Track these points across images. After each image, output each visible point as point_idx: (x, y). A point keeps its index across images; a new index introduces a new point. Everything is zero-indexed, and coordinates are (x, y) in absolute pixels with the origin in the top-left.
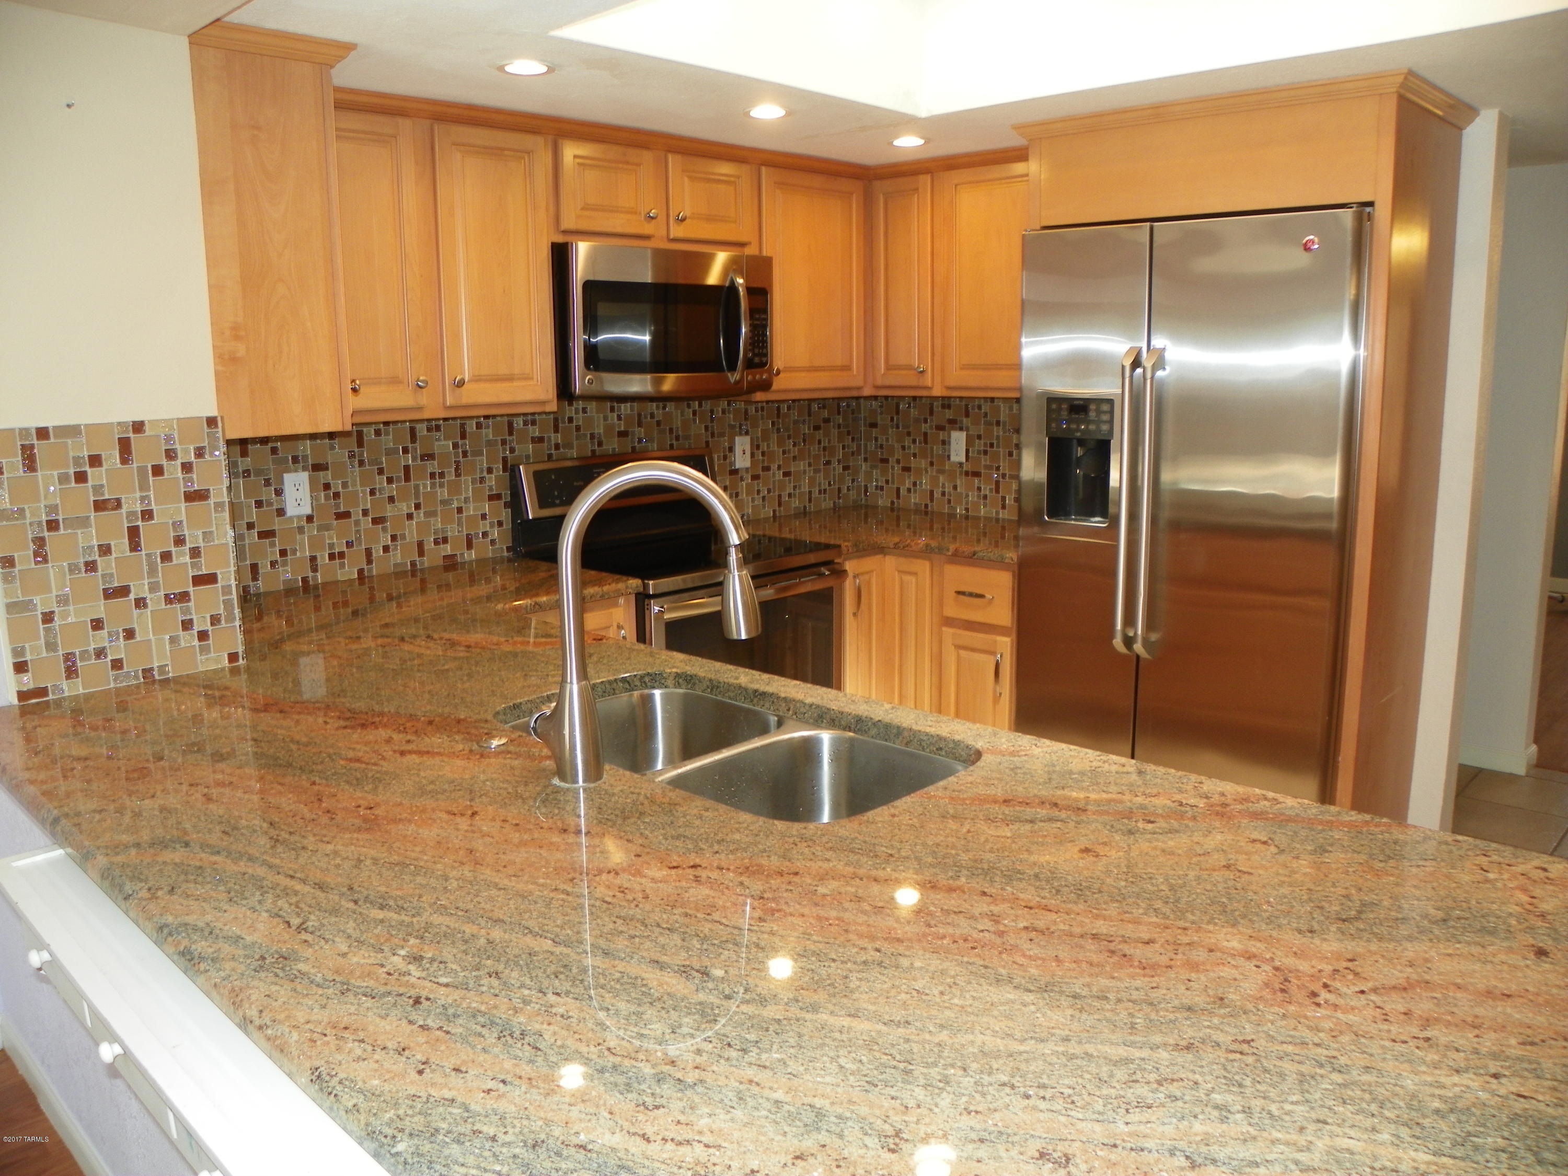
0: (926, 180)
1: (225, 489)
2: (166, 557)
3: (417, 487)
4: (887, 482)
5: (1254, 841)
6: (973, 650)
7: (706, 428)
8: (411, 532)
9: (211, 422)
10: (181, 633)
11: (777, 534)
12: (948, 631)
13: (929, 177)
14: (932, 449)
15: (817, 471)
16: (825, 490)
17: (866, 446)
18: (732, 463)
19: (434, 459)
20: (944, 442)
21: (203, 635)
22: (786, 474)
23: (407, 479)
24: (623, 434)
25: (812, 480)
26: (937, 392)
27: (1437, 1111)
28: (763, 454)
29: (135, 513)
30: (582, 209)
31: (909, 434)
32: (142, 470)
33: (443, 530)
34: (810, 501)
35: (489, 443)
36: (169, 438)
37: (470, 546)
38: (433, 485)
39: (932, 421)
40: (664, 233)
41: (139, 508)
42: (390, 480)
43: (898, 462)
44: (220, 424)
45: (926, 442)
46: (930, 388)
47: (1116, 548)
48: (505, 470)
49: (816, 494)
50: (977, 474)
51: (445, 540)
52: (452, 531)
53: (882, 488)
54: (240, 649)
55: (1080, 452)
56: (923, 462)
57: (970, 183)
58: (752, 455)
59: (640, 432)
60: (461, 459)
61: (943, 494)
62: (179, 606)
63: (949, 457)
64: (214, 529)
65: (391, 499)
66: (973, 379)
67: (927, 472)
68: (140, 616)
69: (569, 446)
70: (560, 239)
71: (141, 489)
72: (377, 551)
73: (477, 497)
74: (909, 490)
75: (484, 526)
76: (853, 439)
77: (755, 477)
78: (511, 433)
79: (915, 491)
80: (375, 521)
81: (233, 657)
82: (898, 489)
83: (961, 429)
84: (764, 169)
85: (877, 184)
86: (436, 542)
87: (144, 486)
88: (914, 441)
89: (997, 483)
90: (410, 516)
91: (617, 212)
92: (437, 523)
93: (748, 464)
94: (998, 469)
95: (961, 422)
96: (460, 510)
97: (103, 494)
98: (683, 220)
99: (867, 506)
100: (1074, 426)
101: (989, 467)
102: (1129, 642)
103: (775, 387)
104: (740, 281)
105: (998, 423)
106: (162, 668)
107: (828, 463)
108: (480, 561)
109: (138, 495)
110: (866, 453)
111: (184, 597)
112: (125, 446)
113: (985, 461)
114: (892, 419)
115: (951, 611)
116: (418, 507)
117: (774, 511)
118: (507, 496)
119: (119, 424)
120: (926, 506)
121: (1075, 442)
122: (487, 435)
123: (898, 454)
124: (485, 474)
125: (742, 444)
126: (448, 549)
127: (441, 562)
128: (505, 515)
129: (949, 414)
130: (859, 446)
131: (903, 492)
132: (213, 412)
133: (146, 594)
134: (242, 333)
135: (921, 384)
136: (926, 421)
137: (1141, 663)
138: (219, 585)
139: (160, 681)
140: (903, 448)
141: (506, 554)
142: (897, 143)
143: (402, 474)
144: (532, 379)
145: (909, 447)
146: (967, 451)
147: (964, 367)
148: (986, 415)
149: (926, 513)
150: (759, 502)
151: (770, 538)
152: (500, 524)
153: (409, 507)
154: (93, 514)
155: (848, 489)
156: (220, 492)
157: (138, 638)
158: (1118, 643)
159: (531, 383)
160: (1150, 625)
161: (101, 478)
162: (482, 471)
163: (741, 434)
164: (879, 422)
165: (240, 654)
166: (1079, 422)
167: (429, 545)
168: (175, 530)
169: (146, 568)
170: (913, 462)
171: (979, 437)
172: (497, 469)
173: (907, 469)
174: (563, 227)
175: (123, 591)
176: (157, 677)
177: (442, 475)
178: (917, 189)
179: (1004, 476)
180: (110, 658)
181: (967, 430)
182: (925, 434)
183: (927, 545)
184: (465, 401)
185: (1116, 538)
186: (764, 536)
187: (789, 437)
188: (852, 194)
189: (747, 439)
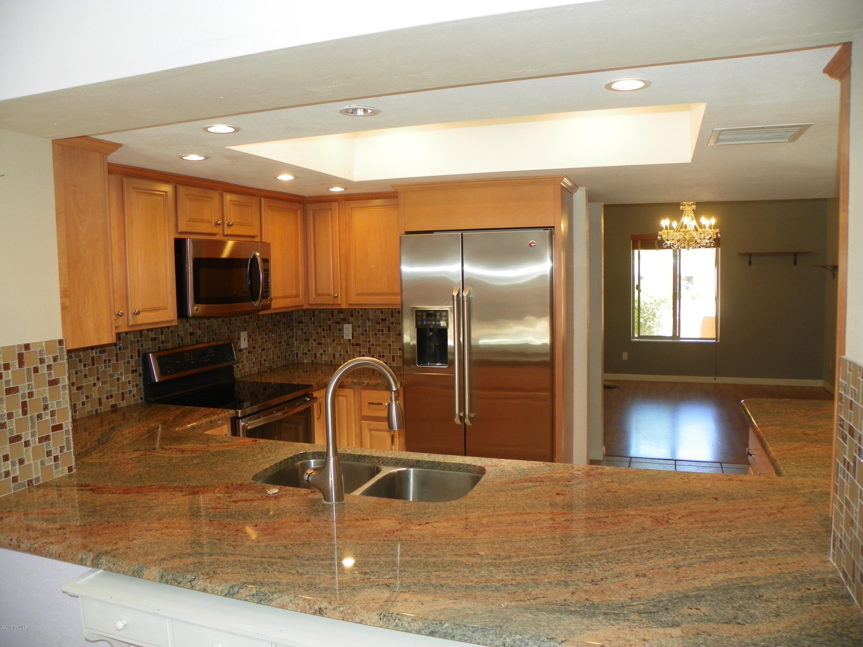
0: (335, 205)
1: (66, 378)
2: (39, 416)
3: (98, 368)
4: (309, 351)
5: (608, 482)
6: (379, 430)
7: (228, 328)
8: (95, 394)
9: (61, 342)
10: (46, 458)
11: (260, 381)
12: (365, 423)
13: (337, 203)
14: (333, 333)
15: (276, 347)
16: (279, 356)
17: (296, 333)
18: (240, 346)
19: (106, 353)
20: (340, 330)
21: (56, 458)
22: (263, 350)
23: (93, 364)
24: (192, 334)
25: (274, 351)
26: (344, 306)
27: (723, 542)
28: (253, 340)
29: (24, 394)
30: (188, 221)
31: (320, 326)
32: (29, 370)
33: (111, 391)
34: (273, 363)
35: (132, 343)
36: (41, 352)
37: (123, 399)
38: (105, 367)
39: (333, 319)
40: (222, 232)
41: (27, 392)
42: (85, 366)
43: (315, 340)
44: (65, 343)
45: (330, 330)
46: (340, 305)
47: (454, 377)
48: (139, 356)
49: (276, 359)
50: (358, 345)
51: (111, 396)
52: (115, 391)
53: (306, 354)
54: (73, 464)
55: (431, 334)
56: (329, 340)
57: (359, 207)
58: (248, 341)
59: (199, 332)
60: (119, 352)
61: (341, 355)
62: (45, 443)
63: (343, 337)
64: (61, 400)
65: (85, 376)
66: (364, 300)
67: (331, 345)
68: (27, 450)
69: (167, 341)
70: (178, 236)
71: (28, 381)
72: (79, 405)
73: (126, 372)
74: (321, 354)
75: (130, 387)
76: (290, 330)
77: (250, 352)
78: (141, 337)
79: (325, 355)
80: (78, 388)
81: (70, 469)
82: (315, 354)
83: (349, 323)
84: (263, 199)
85: (309, 206)
86: (107, 398)
87: (29, 380)
88: (323, 330)
89: (369, 349)
90: (95, 385)
91: (203, 222)
92: (107, 387)
93: (247, 346)
94: (369, 342)
95: (349, 319)
96: (118, 379)
97: (9, 385)
98: (231, 225)
99: (298, 363)
100: (429, 323)
101: (365, 341)
102: (462, 419)
103: (272, 307)
104: (258, 254)
105: (369, 319)
106: (37, 479)
107: (280, 343)
108: (129, 407)
109: (26, 384)
110: (296, 336)
111: (47, 438)
112: (21, 357)
113: (363, 338)
114: (311, 319)
115: (366, 412)
116: (98, 379)
117: (258, 369)
118: (141, 370)
119: (18, 346)
120: (331, 361)
121: (429, 330)
122: (130, 338)
123: (315, 336)
124: (130, 359)
125: (244, 335)
126: (113, 401)
127: (110, 409)
128: (140, 381)
129: (342, 316)
130: (293, 333)
131: (318, 355)
132: (60, 337)
133: (29, 438)
134: (68, 294)
135: (335, 303)
136: (330, 320)
137: (467, 428)
138: (64, 430)
139: (36, 486)
140: (317, 333)
141: (140, 401)
142: (331, 190)
143: (91, 362)
144: (167, 309)
145: (321, 333)
146: (353, 334)
147: (358, 295)
148: (362, 315)
149: (332, 365)
150: (252, 365)
151: (257, 383)
152: (137, 386)
153: (94, 380)
154: (5, 396)
155: (289, 356)
156: (65, 381)
157: (26, 463)
158: (457, 420)
159: (166, 311)
160: (470, 411)
161: (9, 376)
162: (128, 358)
163: (243, 331)
164: (304, 320)
165: (74, 467)
166: (431, 321)
167: (104, 400)
168: (44, 402)
169: (30, 424)
170: (323, 341)
171: (359, 327)
172: (135, 355)
173: (320, 344)
174: (179, 231)
175: (18, 438)
176: (35, 485)
177: (109, 361)
178: (331, 209)
179: (373, 345)
180: (12, 476)
181: (352, 323)
182: (330, 326)
183: (352, 382)
184: (139, 322)
185: (454, 373)
186: (255, 382)
187: (263, 331)
188: (298, 210)
189: (246, 333)
